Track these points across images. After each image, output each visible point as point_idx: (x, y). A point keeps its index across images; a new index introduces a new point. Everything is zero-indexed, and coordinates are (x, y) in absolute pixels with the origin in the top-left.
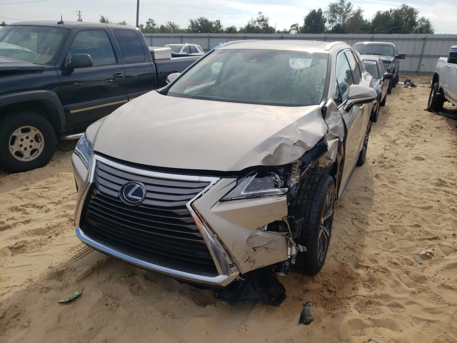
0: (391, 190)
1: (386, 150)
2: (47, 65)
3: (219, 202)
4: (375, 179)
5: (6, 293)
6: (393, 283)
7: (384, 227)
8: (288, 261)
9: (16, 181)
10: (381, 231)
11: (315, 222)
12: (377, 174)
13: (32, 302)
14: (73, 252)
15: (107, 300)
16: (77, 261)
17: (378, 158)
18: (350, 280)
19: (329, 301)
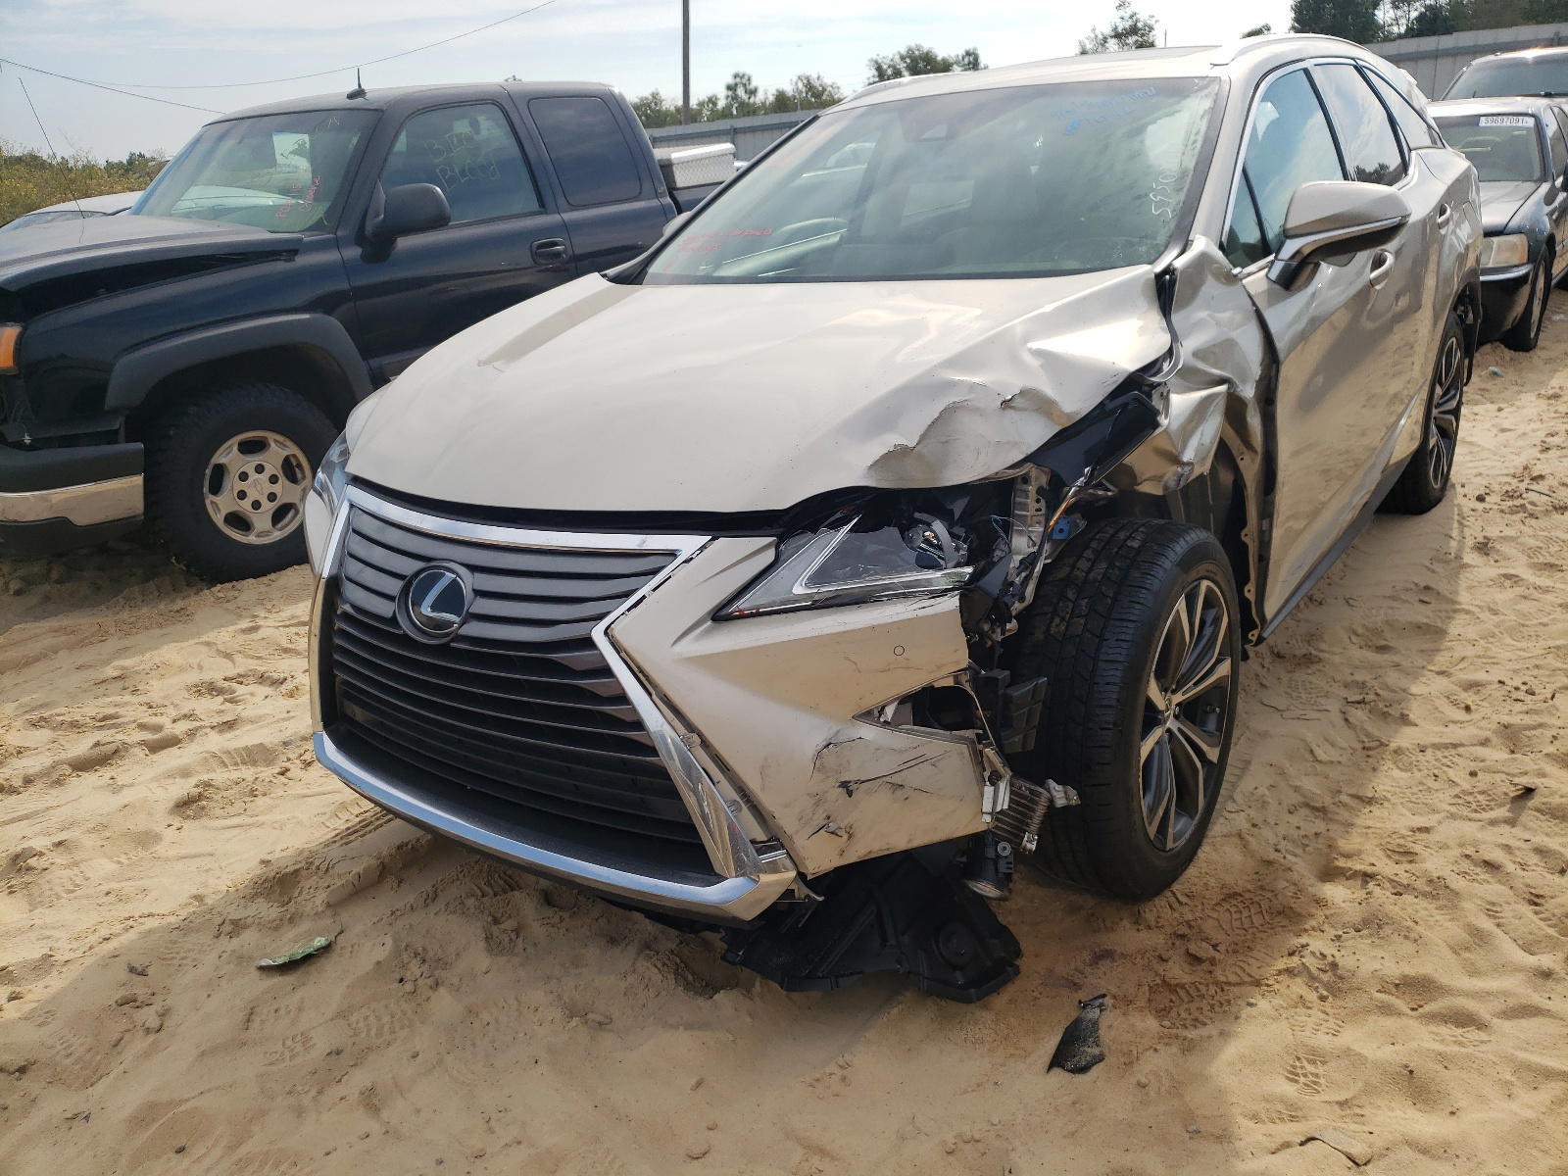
0: (1536, 594)
1: (1548, 449)
2: (308, 233)
3: (709, 623)
4: (1470, 557)
5: (117, 935)
6: (1465, 936)
7: (1475, 731)
8: (1010, 841)
9: (229, 606)
10: (1455, 746)
11: (1115, 696)
12: (1485, 537)
13: (186, 965)
14: (344, 816)
15: (404, 966)
16: (347, 844)
17: (1509, 479)
18: (1285, 922)
19: (1182, 993)
